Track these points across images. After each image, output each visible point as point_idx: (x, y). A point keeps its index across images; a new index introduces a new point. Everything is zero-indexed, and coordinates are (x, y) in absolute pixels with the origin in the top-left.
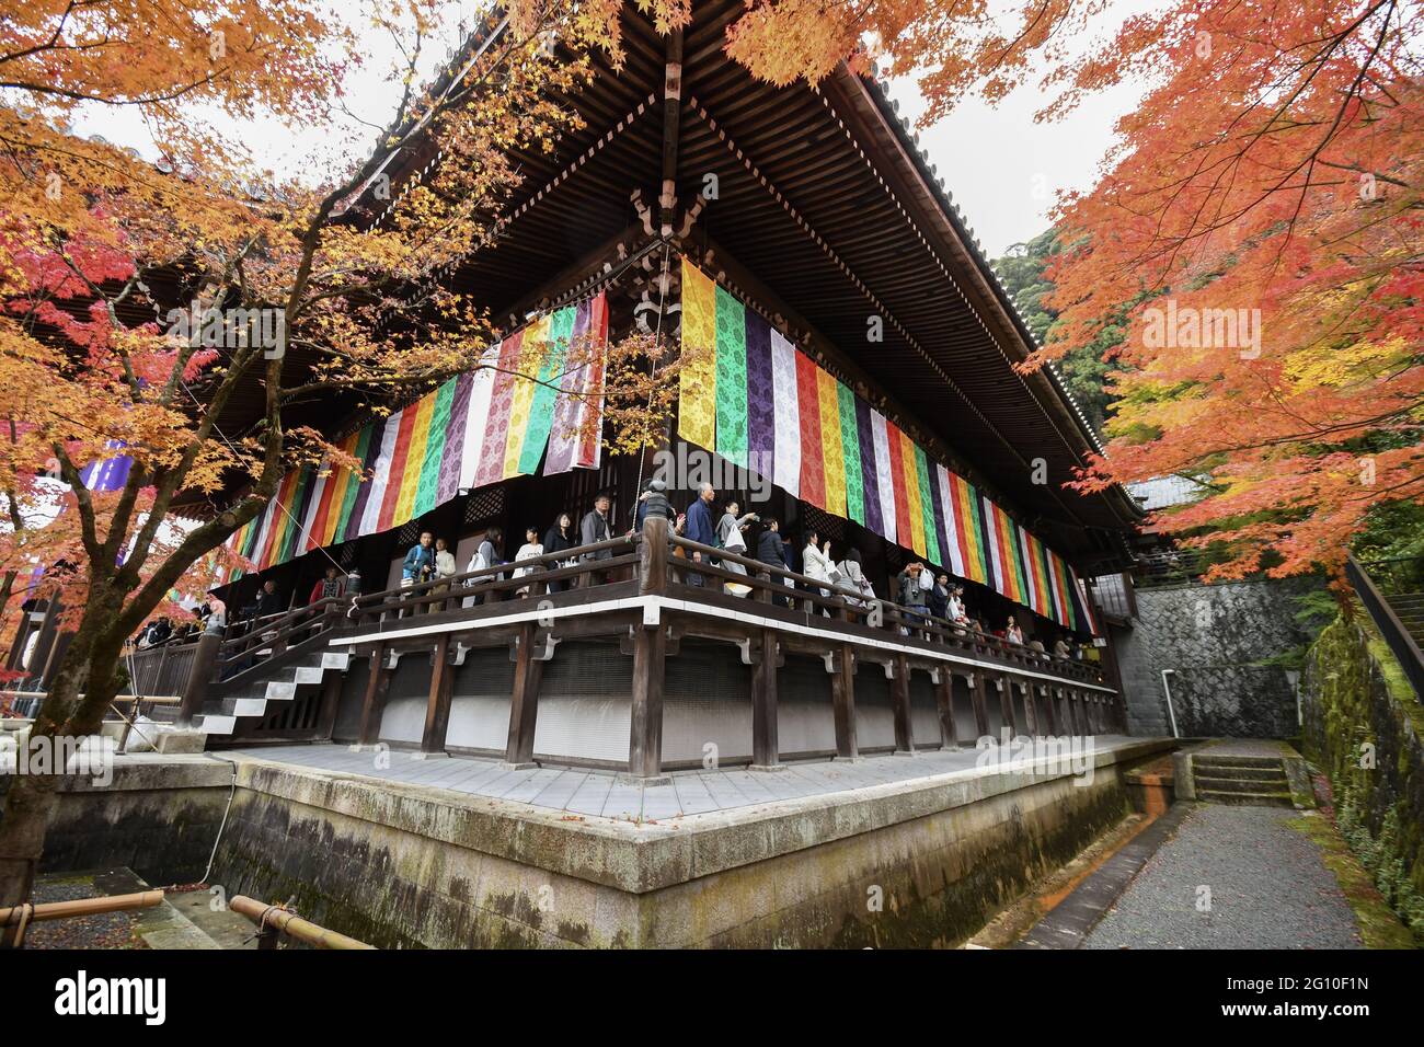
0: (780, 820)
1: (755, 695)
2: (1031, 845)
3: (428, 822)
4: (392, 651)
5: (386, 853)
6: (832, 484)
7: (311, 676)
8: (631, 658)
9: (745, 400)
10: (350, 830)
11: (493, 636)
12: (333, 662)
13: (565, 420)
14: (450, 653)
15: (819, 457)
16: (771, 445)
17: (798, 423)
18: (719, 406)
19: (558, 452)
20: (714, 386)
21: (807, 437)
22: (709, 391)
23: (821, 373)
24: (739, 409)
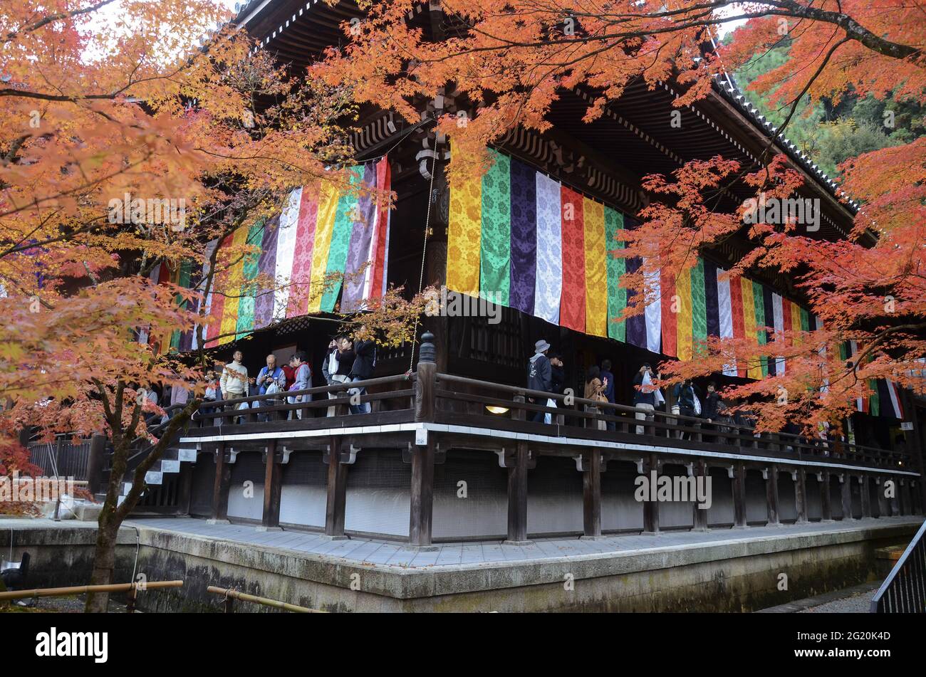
0: (496, 570)
1: (510, 489)
2: (733, 600)
3: (282, 566)
4: (232, 449)
5: (257, 584)
6: (593, 308)
7: (172, 466)
8: (411, 465)
9: (508, 246)
10: (231, 572)
11: (309, 443)
12: (186, 456)
13: (356, 267)
14: (277, 454)
15: (581, 284)
16: (531, 282)
17: (560, 256)
18: (484, 256)
19: (350, 295)
20: (479, 239)
21: (568, 269)
22: (474, 245)
23: (588, 203)
24: (502, 255)
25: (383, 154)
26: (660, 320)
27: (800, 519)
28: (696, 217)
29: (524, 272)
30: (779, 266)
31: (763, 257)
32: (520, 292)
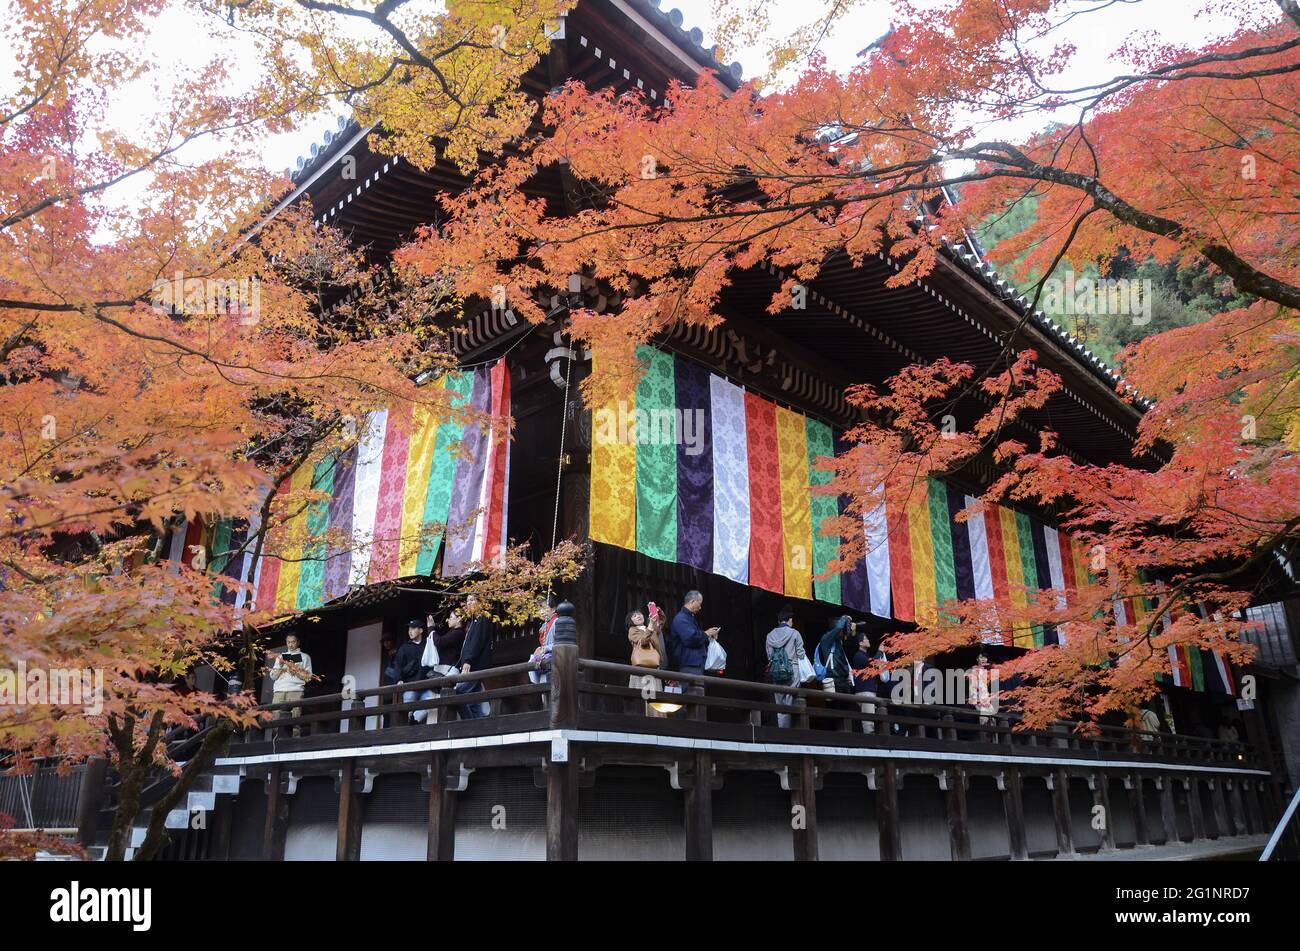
1: (687, 821)
4: (290, 775)
7: (203, 801)
8: (545, 790)
9: (673, 477)
11: (401, 762)
12: (225, 785)
13: (463, 511)
14: (356, 780)
15: (776, 527)
16: (708, 526)
17: (747, 489)
18: (640, 492)
19: (456, 551)
20: (634, 469)
21: (759, 505)
22: (628, 477)
23: (782, 414)
24: (665, 490)
25: (500, 355)
26: (888, 572)
27: (1105, 845)
28: (921, 438)
29: (697, 512)
30: (1039, 497)
31: (1016, 485)
32: (692, 541)
